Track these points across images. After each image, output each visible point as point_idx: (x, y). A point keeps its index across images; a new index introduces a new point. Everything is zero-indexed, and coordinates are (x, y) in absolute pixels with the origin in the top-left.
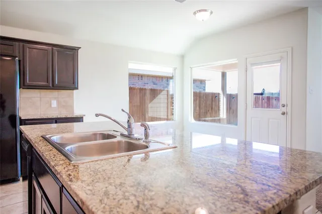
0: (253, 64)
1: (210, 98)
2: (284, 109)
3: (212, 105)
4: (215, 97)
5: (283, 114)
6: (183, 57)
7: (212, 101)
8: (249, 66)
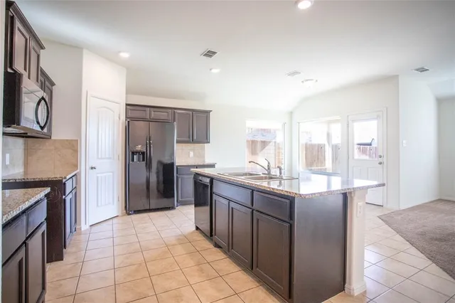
0: (353, 121)
1: (317, 148)
2: (380, 160)
3: (318, 155)
4: (321, 148)
5: (380, 163)
6: (291, 113)
7: (318, 151)
8: (350, 122)
